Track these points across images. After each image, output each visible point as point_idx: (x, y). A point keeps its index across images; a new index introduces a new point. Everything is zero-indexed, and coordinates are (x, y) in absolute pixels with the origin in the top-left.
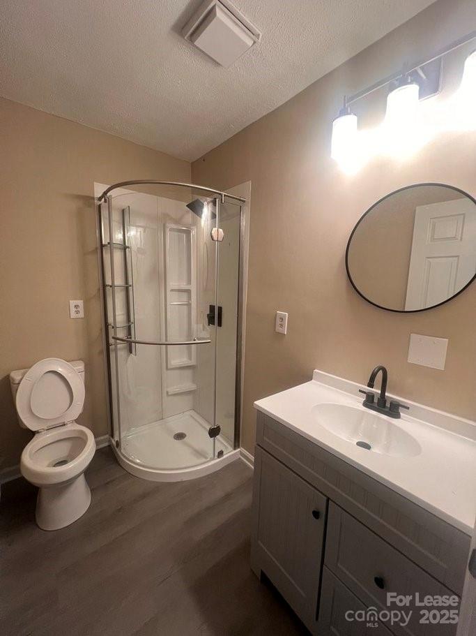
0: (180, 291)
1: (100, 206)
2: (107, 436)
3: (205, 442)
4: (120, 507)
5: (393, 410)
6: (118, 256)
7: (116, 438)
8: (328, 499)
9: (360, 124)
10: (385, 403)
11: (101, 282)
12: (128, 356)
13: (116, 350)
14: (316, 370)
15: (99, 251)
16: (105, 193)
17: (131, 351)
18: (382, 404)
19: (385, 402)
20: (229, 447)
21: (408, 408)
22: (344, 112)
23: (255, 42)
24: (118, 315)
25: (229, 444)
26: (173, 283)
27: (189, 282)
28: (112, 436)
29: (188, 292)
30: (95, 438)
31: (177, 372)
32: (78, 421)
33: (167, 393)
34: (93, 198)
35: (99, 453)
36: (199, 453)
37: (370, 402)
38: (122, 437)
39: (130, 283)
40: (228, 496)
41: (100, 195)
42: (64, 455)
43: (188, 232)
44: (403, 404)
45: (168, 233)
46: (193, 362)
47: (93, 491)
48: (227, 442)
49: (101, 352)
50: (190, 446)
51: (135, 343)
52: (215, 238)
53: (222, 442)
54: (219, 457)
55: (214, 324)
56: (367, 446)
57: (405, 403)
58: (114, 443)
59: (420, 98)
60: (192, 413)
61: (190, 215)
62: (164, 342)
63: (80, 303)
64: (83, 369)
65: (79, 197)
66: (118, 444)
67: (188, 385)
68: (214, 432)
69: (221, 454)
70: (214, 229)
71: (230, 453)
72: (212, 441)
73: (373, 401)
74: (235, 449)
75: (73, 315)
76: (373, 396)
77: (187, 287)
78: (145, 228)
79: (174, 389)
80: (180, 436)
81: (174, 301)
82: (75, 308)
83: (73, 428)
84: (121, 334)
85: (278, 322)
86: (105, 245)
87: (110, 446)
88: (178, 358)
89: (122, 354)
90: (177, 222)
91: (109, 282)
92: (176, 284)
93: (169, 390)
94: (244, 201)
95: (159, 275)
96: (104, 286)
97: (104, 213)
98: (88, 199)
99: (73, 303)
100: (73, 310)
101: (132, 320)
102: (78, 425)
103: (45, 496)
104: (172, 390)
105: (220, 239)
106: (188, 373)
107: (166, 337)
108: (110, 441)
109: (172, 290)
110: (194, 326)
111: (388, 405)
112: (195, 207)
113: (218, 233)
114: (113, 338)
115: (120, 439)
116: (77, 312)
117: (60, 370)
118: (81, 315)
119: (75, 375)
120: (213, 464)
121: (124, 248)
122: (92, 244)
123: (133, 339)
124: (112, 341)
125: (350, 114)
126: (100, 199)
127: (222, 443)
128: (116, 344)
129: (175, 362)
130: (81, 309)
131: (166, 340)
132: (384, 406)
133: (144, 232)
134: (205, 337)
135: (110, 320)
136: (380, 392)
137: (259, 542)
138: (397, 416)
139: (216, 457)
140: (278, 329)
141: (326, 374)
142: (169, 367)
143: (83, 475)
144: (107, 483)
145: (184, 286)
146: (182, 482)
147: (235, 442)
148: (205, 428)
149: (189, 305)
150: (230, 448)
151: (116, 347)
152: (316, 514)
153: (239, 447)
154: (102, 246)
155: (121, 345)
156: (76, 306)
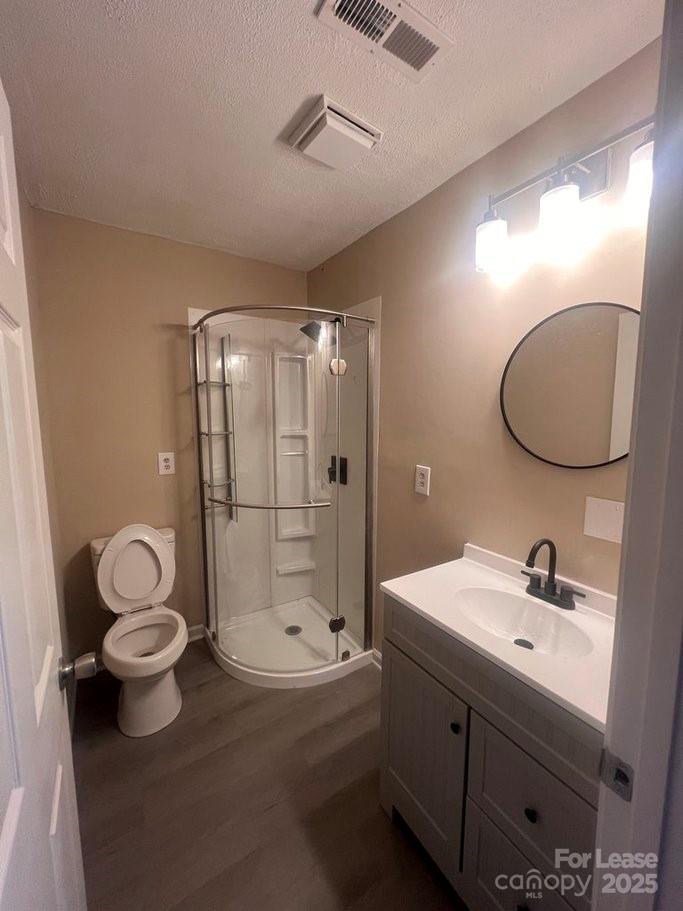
0: (293, 437)
1: (194, 336)
2: (202, 626)
3: (326, 640)
4: (216, 715)
5: (563, 598)
6: (216, 396)
7: (213, 629)
8: (470, 708)
9: (510, 229)
10: (555, 589)
11: (195, 430)
12: (229, 521)
13: (213, 515)
14: (468, 544)
15: (193, 390)
16: (201, 321)
17: (231, 517)
18: (550, 591)
19: (554, 587)
20: (358, 647)
21: (584, 596)
22: (489, 217)
23: (375, 143)
24: (215, 471)
25: (357, 642)
26: (283, 428)
27: (305, 426)
28: (208, 625)
29: (304, 438)
30: (188, 626)
31: (289, 545)
32: (166, 604)
33: (277, 572)
34: (188, 327)
35: (191, 647)
36: (318, 654)
37: (535, 587)
38: (219, 628)
39: (231, 430)
40: (353, 713)
41: (196, 322)
42: (151, 646)
43: (303, 362)
44: (578, 591)
45: (278, 363)
46: (310, 532)
47: (184, 693)
48: (355, 640)
49: (195, 518)
50: (306, 644)
51: (237, 506)
52: (336, 372)
53: (348, 640)
54: (343, 660)
55: (335, 480)
56: (528, 645)
57: (582, 589)
58: (210, 635)
59: (580, 197)
60: (310, 600)
61: (305, 340)
62: (273, 505)
63: (171, 455)
64: (173, 539)
65: (170, 327)
66: (215, 636)
67: (304, 562)
68: (336, 626)
69: (346, 655)
70: (333, 360)
71: (359, 655)
72: (334, 638)
73: (539, 586)
74: (365, 650)
75: (163, 471)
76: (539, 579)
77: (302, 432)
78: (249, 355)
79: (285, 567)
80: (293, 631)
81: (286, 451)
82: (165, 462)
83: (160, 612)
84: (219, 495)
85: (419, 479)
86: (200, 384)
87: (204, 640)
88: (292, 525)
89: (220, 520)
90: (288, 349)
91: (204, 429)
92: (287, 428)
93: (279, 568)
94: (373, 322)
95: (267, 417)
96: (199, 434)
97: (200, 343)
98: (181, 329)
99: (162, 456)
100: (162, 464)
101: (233, 477)
102: (167, 609)
103: (128, 691)
104: (284, 568)
105: (341, 372)
106: (306, 545)
107: (276, 498)
108: (205, 632)
109: (283, 437)
110: (312, 483)
111: (558, 592)
112: (310, 331)
113: (339, 364)
114: (210, 500)
115: (217, 629)
116: (167, 467)
117: (147, 539)
118: (172, 470)
119: (164, 544)
120: (334, 668)
121: (224, 386)
122: (186, 383)
123: (234, 501)
124: (208, 503)
125: (496, 219)
126: (195, 327)
127: (348, 642)
128: (213, 507)
129: (287, 531)
130: (172, 463)
131: (276, 503)
132: (554, 593)
133: (249, 360)
134: (324, 497)
135: (206, 476)
136: (547, 573)
137: (390, 768)
138: (570, 606)
139: (339, 660)
140: (419, 489)
141: (481, 549)
142: (280, 538)
143: (172, 671)
144: (201, 685)
145: (299, 431)
146: (295, 690)
147: (366, 641)
148: (326, 620)
149: (305, 455)
150: (360, 650)
151: (213, 512)
152: (456, 728)
153: (371, 648)
154: (197, 385)
155: (219, 509)
156: (166, 460)
